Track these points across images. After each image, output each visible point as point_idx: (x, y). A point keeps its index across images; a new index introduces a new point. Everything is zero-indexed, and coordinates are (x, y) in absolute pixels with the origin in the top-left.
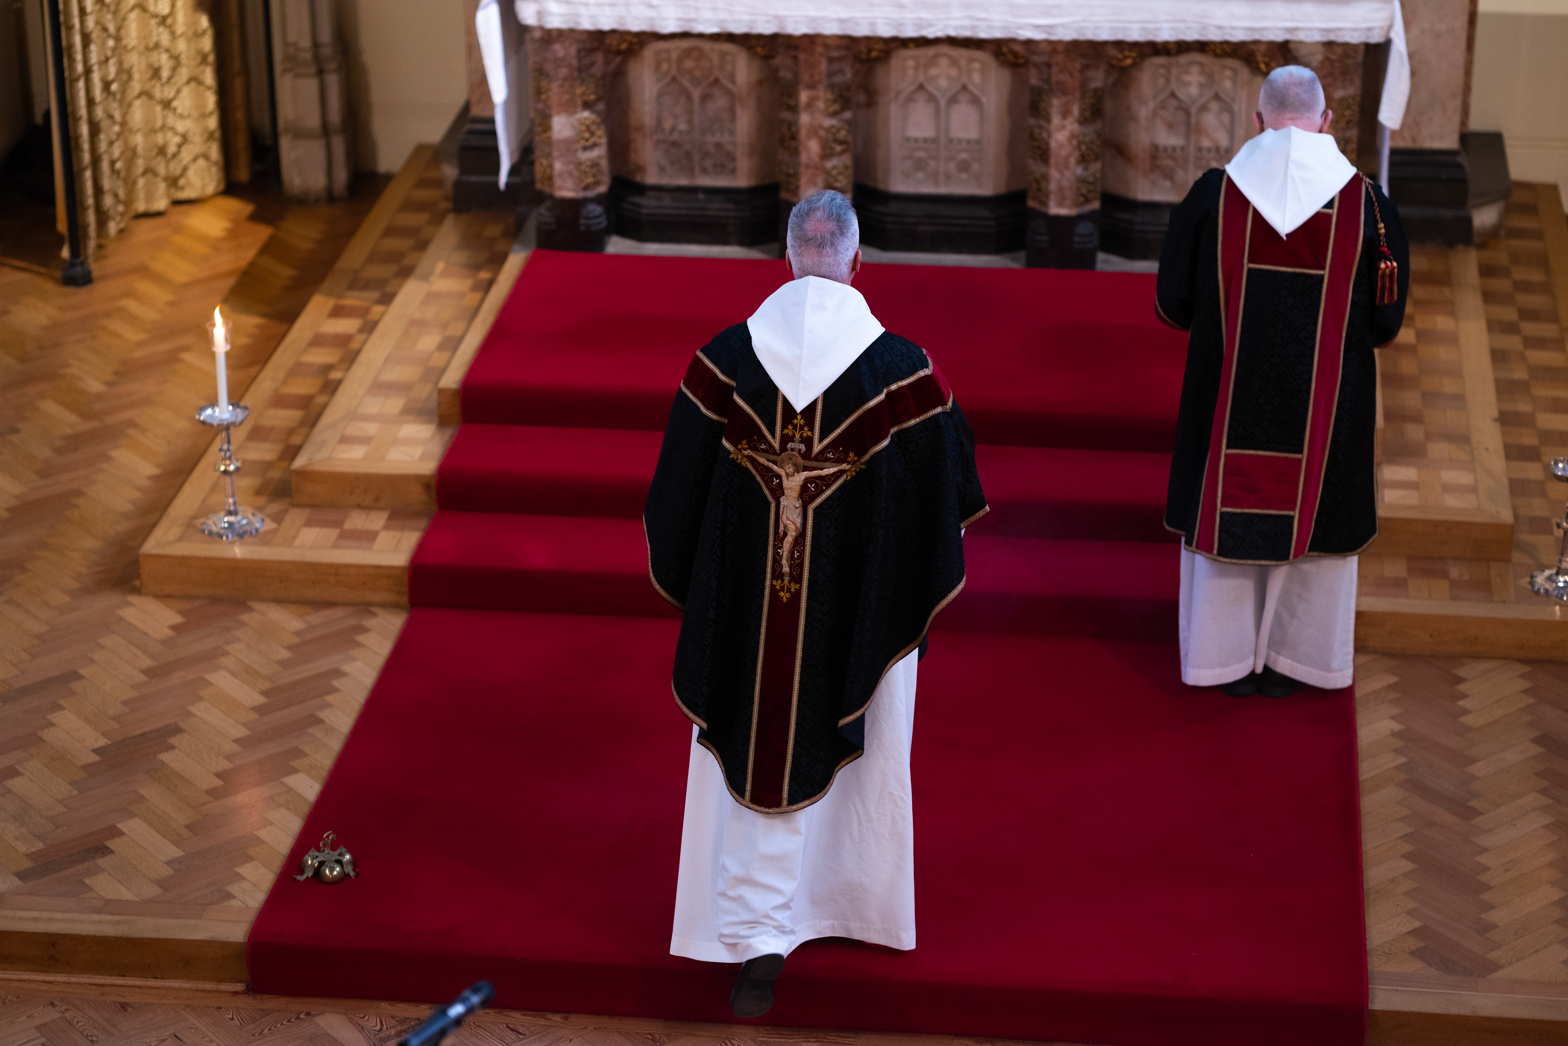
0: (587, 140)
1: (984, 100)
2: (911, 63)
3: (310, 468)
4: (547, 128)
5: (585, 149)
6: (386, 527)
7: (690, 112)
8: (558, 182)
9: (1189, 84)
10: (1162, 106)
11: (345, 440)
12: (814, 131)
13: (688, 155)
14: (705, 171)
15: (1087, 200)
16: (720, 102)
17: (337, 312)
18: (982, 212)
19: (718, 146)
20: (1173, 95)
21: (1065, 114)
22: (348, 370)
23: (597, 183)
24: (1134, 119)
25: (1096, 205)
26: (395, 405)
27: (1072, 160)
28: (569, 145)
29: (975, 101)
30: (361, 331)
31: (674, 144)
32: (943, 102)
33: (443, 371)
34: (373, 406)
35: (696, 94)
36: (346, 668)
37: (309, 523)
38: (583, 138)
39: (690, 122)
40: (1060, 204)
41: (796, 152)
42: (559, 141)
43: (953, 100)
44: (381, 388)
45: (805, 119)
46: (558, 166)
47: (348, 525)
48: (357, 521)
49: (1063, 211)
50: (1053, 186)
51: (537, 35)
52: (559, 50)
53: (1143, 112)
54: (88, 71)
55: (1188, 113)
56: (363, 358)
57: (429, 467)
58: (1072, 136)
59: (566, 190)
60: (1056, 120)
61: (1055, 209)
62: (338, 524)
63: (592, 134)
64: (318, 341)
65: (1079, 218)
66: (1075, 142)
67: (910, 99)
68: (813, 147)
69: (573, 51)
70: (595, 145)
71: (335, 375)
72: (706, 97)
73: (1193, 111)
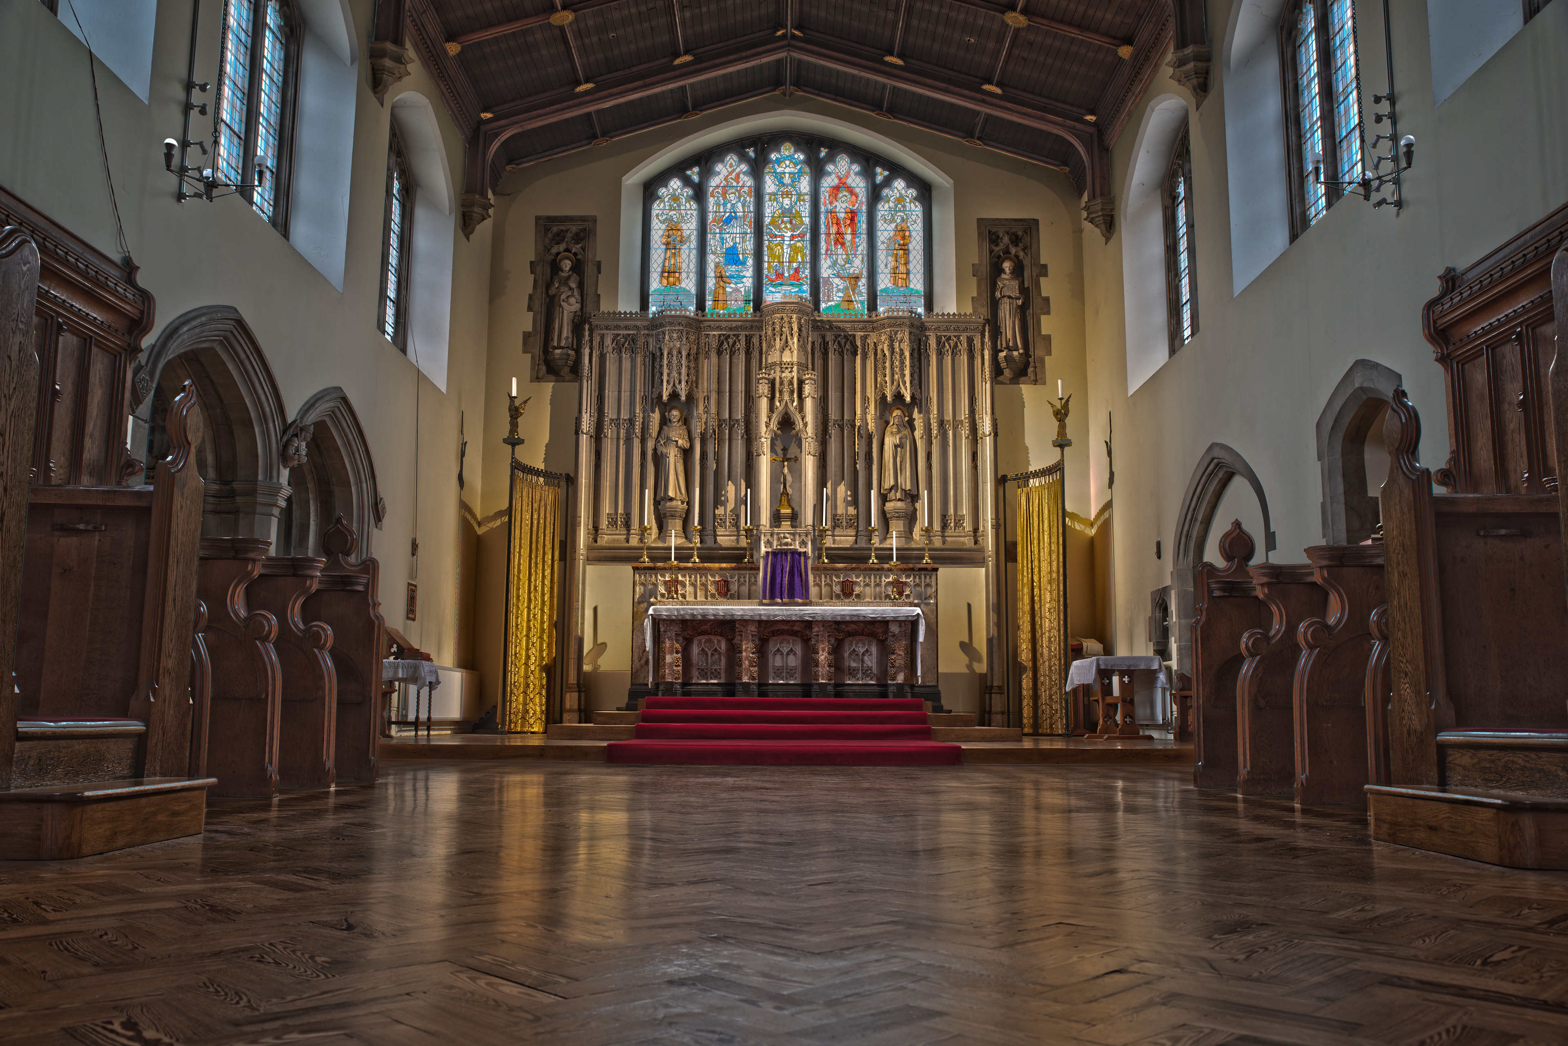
0: (677, 663)
1: (797, 652)
4: (665, 659)
5: (676, 666)
7: (707, 660)
8: (667, 678)
10: (850, 654)
12: (747, 658)
13: (706, 673)
14: (711, 679)
15: (830, 679)
16: (717, 656)
18: (797, 687)
19: (716, 670)
20: (854, 650)
21: (823, 650)
23: (679, 678)
24: (843, 658)
25: (833, 681)
27: (826, 666)
28: (671, 664)
29: (795, 654)
31: (702, 670)
32: (785, 654)
35: (709, 653)
39: (707, 663)
41: (741, 665)
42: (668, 663)
43: (788, 654)
45: (744, 654)
46: (667, 674)
49: (823, 682)
50: (820, 675)
52: (669, 634)
53: (846, 655)
59: (669, 680)
60: (820, 651)
61: (821, 681)
63: (678, 661)
65: (828, 684)
66: (827, 659)
67: (775, 654)
68: (747, 663)
69: (673, 634)
70: (679, 666)
72: (712, 655)
73: (860, 655)
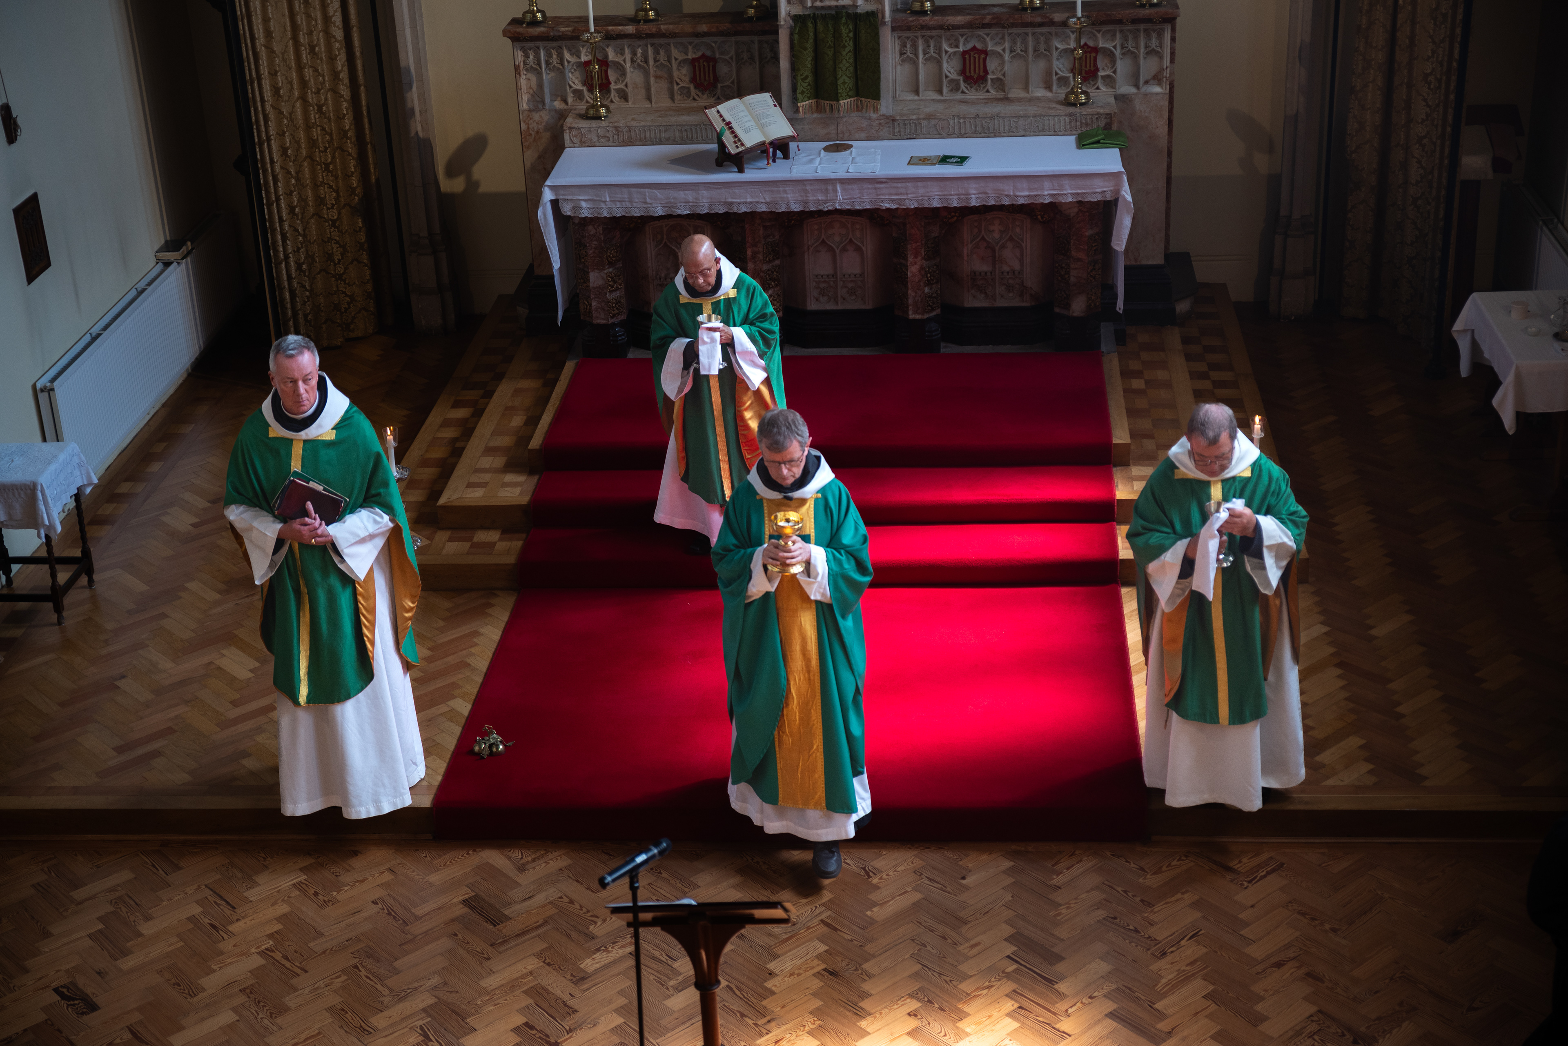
0: (612, 287)
1: (864, 249)
2: (816, 227)
3: (449, 504)
4: (587, 280)
5: (611, 292)
6: (500, 540)
8: (595, 314)
9: (993, 231)
10: (977, 246)
11: (470, 485)
15: (933, 309)
17: (456, 405)
18: (864, 319)
20: (983, 238)
21: (916, 254)
22: (468, 441)
23: (620, 313)
24: (960, 255)
25: (938, 311)
26: (499, 461)
27: (922, 284)
28: (600, 290)
30: (473, 415)
32: (837, 251)
33: (530, 438)
34: (486, 462)
36: (482, 630)
37: (450, 540)
38: (610, 285)
40: (916, 312)
42: (594, 288)
43: (844, 250)
44: (489, 451)
46: (594, 304)
47: (475, 539)
48: (482, 536)
49: (918, 317)
50: (910, 301)
51: (577, 221)
52: (591, 230)
53: (965, 251)
54: (287, 257)
55: (994, 251)
56: (477, 432)
57: (525, 500)
58: (922, 268)
59: (600, 319)
60: (911, 259)
61: (912, 316)
62: (470, 539)
63: (615, 282)
64: (446, 423)
65: (929, 319)
66: (923, 272)
67: (817, 250)
69: (600, 229)
70: (617, 289)
71: (458, 445)
73: (997, 248)
